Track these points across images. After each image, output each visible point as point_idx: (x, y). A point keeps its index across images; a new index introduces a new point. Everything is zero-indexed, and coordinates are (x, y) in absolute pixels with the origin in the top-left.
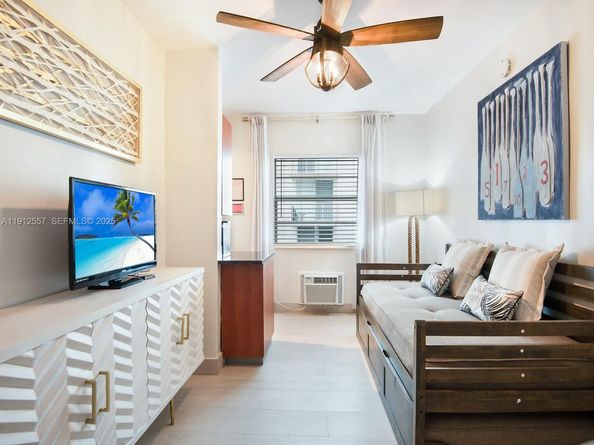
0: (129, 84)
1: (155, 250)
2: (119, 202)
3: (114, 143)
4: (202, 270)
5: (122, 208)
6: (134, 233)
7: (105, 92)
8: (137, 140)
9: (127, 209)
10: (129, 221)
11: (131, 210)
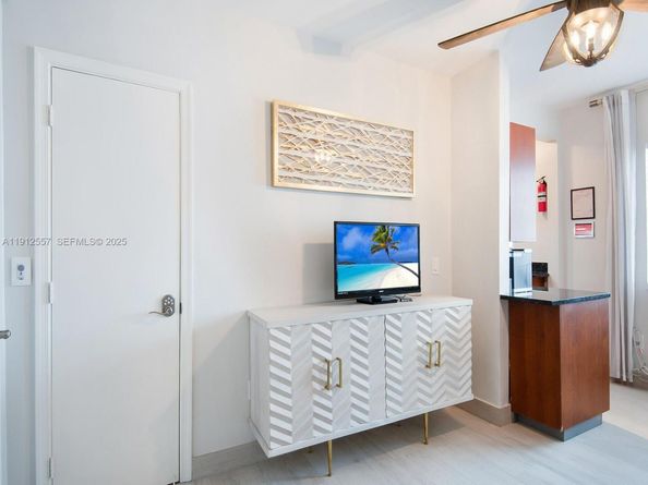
0: (402, 131)
1: (419, 277)
2: (376, 235)
3: (387, 186)
4: (470, 302)
5: (380, 240)
6: (392, 261)
7: (377, 147)
8: (411, 177)
9: (386, 240)
10: (387, 250)
11: (390, 240)
